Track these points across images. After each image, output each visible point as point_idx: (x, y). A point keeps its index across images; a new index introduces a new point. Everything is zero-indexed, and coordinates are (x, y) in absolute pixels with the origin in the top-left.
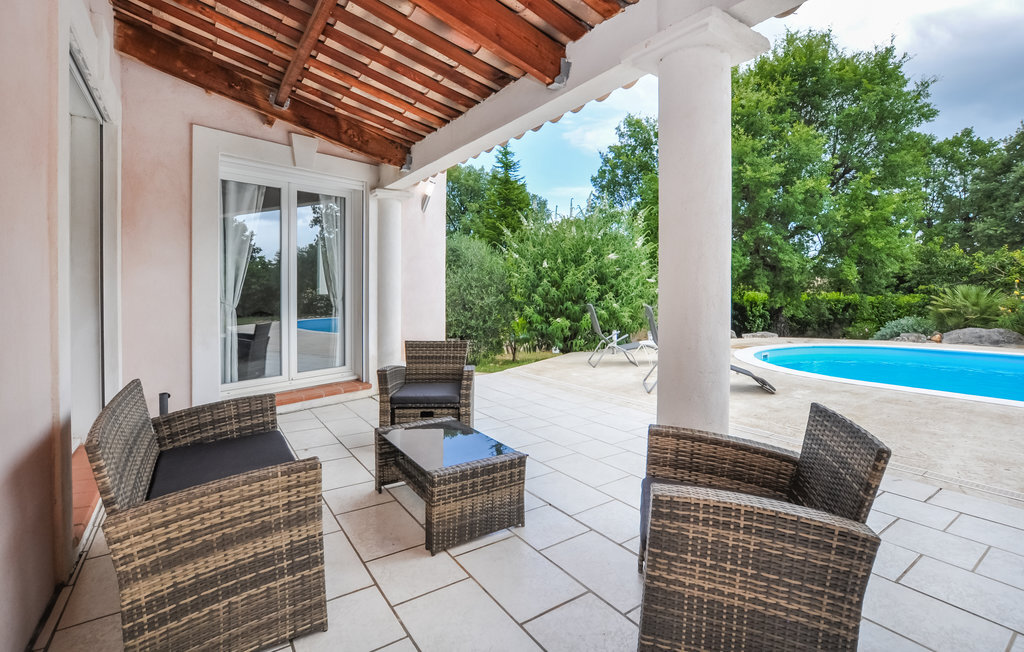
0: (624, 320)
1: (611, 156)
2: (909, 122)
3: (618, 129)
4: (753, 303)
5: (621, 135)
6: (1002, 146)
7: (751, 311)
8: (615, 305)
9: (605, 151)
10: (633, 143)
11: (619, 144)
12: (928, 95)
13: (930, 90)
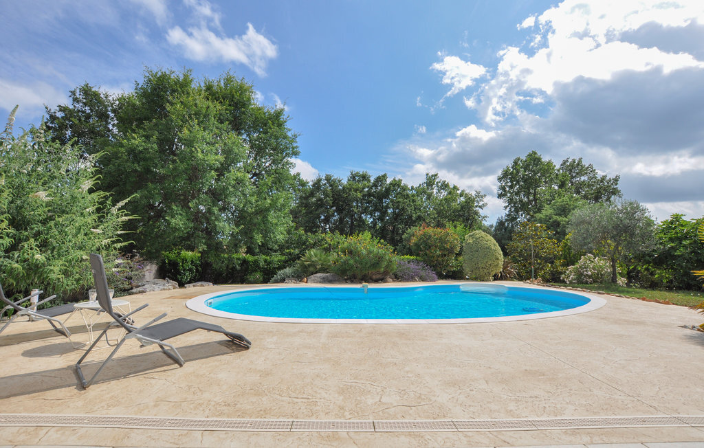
0: (53, 276)
1: (60, 115)
2: (287, 155)
3: (73, 93)
4: (184, 260)
5: (76, 100)
6: (311, 183)
7: (182, 266)
8: (38, 256)
9: (54, 108)
10: (89, 111)
11: (71, 107)
12: (296, 142)
13: (298, 139)
